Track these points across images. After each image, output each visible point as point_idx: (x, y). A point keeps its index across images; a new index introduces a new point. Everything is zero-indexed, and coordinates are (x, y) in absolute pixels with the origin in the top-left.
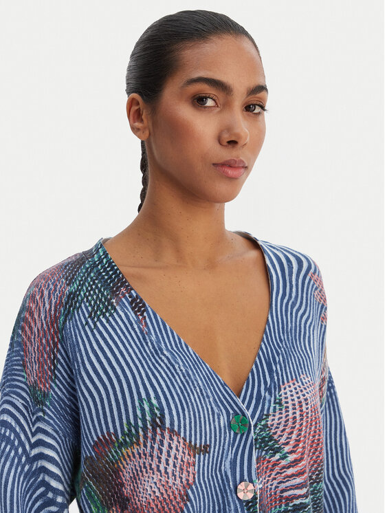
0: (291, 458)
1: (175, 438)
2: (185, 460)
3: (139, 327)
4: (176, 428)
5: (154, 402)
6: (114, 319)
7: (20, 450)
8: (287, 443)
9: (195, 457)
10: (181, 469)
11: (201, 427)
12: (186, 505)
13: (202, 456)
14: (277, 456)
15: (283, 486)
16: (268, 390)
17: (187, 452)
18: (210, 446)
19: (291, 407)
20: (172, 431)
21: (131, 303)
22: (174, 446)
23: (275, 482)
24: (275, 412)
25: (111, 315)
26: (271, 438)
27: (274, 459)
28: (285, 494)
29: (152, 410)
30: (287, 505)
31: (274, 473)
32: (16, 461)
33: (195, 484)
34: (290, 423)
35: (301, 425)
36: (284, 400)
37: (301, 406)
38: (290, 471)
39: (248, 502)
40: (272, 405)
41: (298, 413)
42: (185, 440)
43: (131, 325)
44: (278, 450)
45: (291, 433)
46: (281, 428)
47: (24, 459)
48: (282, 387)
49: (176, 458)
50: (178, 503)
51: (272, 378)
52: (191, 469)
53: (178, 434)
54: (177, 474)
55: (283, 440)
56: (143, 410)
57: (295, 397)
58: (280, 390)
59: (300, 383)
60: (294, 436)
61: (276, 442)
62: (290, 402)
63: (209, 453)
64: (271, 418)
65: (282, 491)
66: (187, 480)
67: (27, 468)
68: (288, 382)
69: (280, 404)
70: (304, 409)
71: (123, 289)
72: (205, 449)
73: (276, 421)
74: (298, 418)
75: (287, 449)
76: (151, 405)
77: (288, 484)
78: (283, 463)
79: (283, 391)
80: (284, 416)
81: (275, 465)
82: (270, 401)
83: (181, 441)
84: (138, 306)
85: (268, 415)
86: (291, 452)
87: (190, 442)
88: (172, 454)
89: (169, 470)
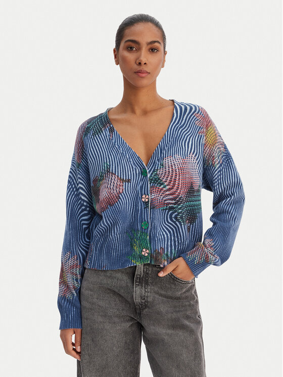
0: (168, 187)
1: (113, 176)
2: (118, 184)
3: (109, 138)
4: (114, 172)
5: (108, 163)
6: (101, 135)
7: (73, 186)
8: (166, 181)
9: (123, 183)
10: (116, 187)
11: (126, 172)
12: (118, 200)
13: (127, 184)
14: (162, 186)
15: (165, 199)
16: (158, 160)
17: (119, 181)
18: (131, 180)
19: (167, 167)
20: (112, 173)
21: (109, 129)
22: (113, 179)
23: (162, 197)
24: (160, 168)
25: (100, 134)
26: (159, 179)
27: (161, 187)
28: (166, 202)
29: (107, 166)
30: (167, 206)
31: (161, 193)
32: (71, 190)
33: (123, 193)
34: (167, 174)
35: (172, 174)
36: (164, 164)
37: (172, 167)
38: (167, 193)
39: (146, 202)
40: (159, 166)
41: (171, 169)
42: (118, 176)
43: (107, 137)
44: (162, 184)
45: (168, 177)
46: (163, 175)
47: (75, 189)
48: (165, 159)
49: (114, 183)
50: (115, 199)
51: (161, 155)
52: (121, 187)
53: (115, 174)
54: (115, 189)
55: (164, 180)
56: (104, 166)
57: (169, 163)
58: (163, 160)
59: (174, 158)
60: (169, 179)
61: (161, 180)
62: (167, 165)
63: (131, 183)
64: (159, 171)
65: (165, 201)
66: (119, 191)
67: (76, 193)
68: (168, 157)
69: (163, 165)
70: (174, 168)
71: (108, 125)
72: (129, 181)
73: (161, 172)
74: (171, 171)
75: (166, 184)
76: (107, 164)
77: (167, 198)
78: (164, 189)
79: (164, 160)
80: (164, 170)
81: (161, 190)
82: (158, 164)
83: (116, 177)
84: (112, 130)
85: (157, 170)
86: (168, 185)
87: (121, 177)
88: (112, 181)
89: (111, 187)
